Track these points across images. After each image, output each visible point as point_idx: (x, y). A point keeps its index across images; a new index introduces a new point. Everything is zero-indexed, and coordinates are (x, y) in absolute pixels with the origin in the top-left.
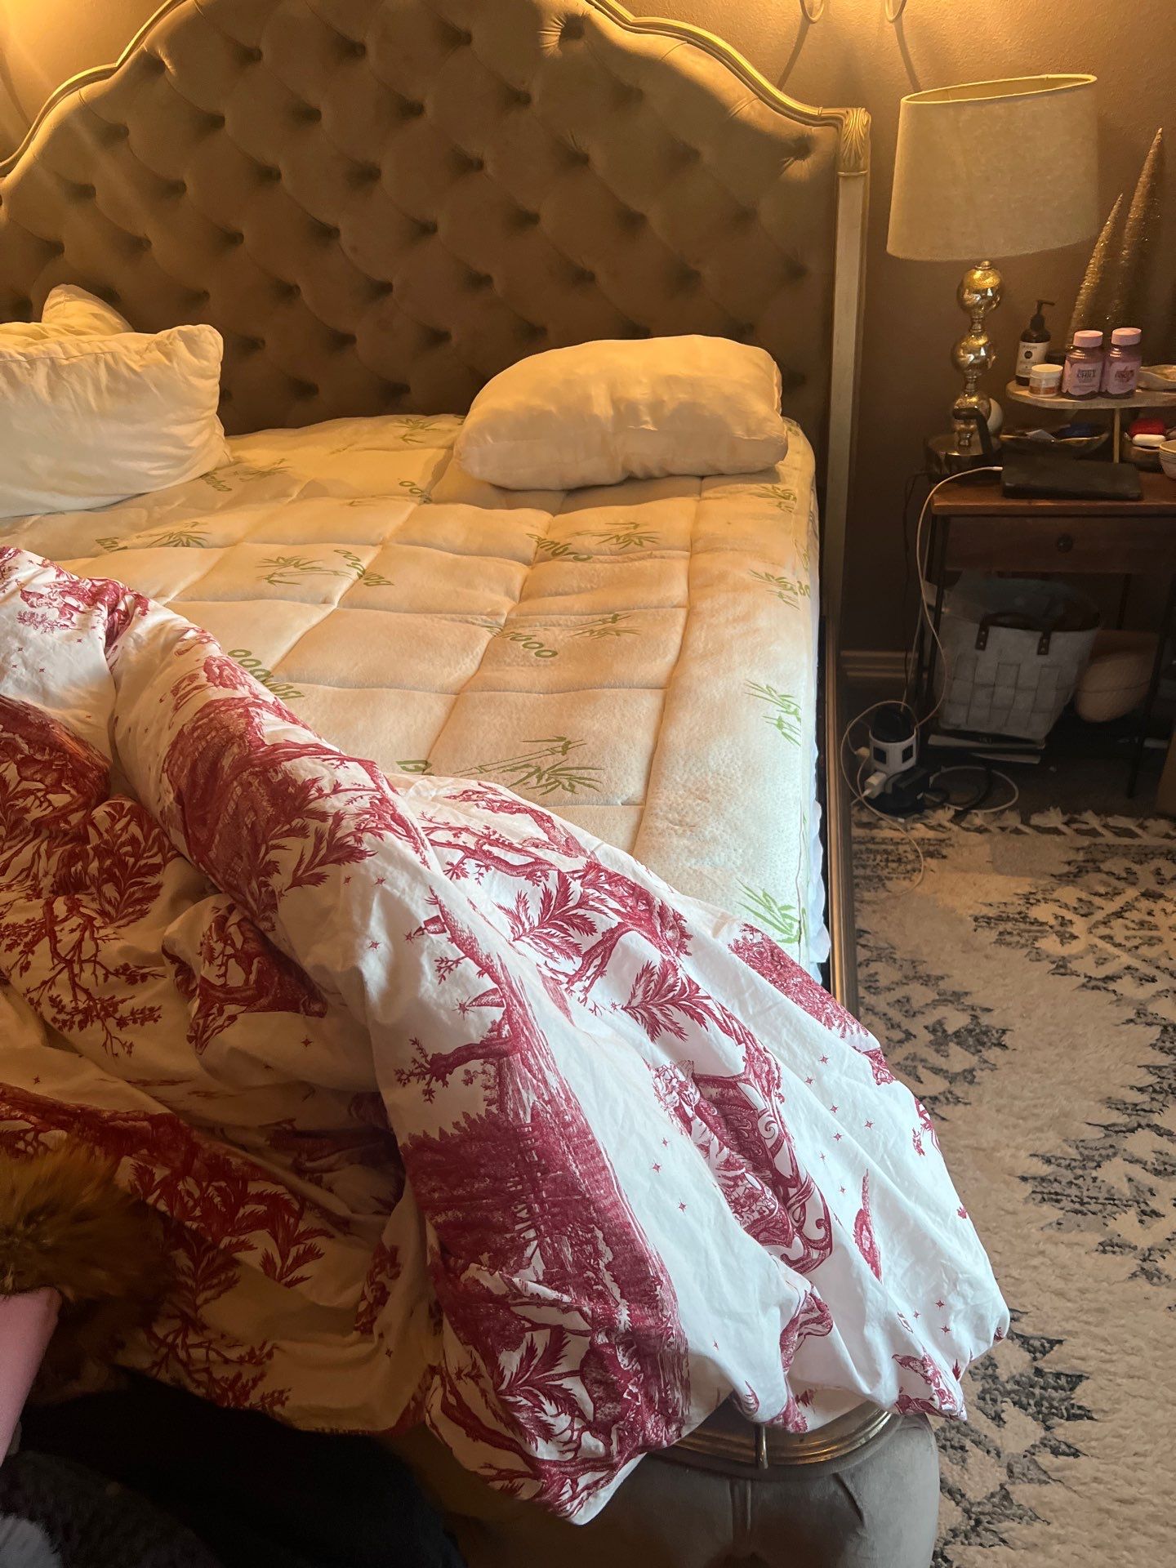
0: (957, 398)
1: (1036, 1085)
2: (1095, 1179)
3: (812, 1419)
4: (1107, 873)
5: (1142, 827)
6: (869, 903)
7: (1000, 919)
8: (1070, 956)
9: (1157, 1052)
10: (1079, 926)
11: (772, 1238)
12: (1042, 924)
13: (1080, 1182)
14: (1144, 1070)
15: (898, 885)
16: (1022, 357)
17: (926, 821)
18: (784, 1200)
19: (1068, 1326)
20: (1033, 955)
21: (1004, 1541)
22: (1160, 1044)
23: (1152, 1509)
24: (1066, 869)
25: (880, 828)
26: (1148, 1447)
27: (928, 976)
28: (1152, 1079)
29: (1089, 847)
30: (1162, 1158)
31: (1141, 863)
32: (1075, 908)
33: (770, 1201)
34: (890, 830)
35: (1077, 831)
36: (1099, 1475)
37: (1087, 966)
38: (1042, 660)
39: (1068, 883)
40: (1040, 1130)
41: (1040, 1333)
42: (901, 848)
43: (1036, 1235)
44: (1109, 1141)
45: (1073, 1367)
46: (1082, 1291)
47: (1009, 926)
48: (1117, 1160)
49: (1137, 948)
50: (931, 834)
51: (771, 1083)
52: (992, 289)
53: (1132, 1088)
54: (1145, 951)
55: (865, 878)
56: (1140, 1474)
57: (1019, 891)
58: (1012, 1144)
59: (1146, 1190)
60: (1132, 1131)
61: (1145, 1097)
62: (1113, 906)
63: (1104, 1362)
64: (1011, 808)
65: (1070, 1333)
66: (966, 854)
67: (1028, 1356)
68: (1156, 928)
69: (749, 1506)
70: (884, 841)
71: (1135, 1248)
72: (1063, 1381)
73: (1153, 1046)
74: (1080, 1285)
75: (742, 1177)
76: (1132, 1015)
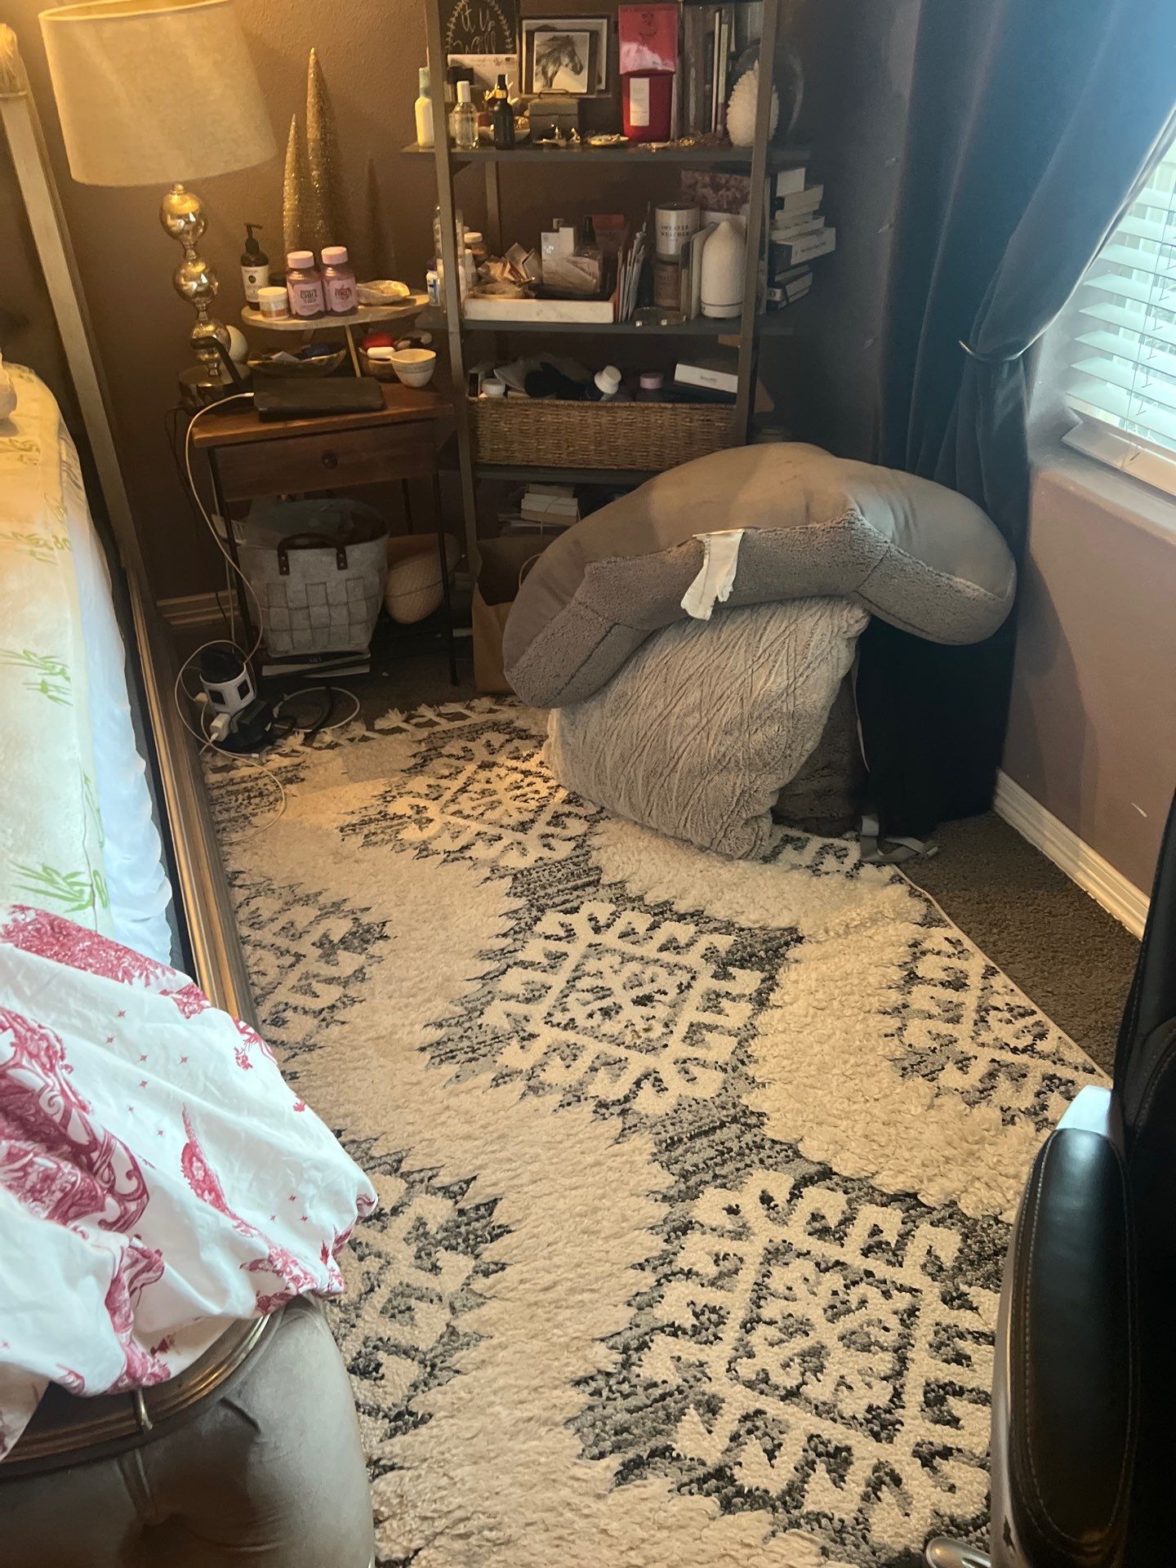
0: (193, 327)
1: (419, 962)
2: (480, 1026)
3: (175, 1363)
4: (448, 756)
5: (468, 708)
6: (238, 843)
7: (363, 823)
8: (429, 838)
9: (512, 898)
10: (433, 810)
11: (83, 1209)
12: (401, 817)
13: (469, 1033)
14: (504, 917)
15: (263, 819)
16: (247, 282)
17: (280, 750)
18: (89, 1168)
19: (478, 1162)
20: (398, 848)
21: (457, 1372)
22: (513, 891)
23: (569, 1283)
24: (413, 762)
25: (237, 768)
26: (558, 1234)
27: (307, 896)
28: (513, 923)
29: (429, 737)
30: (530, 987)
31: (473, 740)
32: (427, 795)
33: (71, 1174)
34: (246, 768)
35: (417, 725)
36: (525, 1276)
37: (446, 843)
38: (344, 574)
39: (416, 774)
40: (429, 1000)
41: (456, 1179)
42: (260, 783)
43: (440, 1093)
44: (487, 989)
45: (488, 1195)
46: (484, 1127)
47: (372, 827)
48: (497, 1002)
49: (482, 814)
50: (287, 762)
51: (52, 1057)
52: (194, 214)
53: (497, 936)
54: (489, 815)
55: (230, 821)
56: (556, 1260)
57: (376, 793)
58: (407, 1023)
59: (521, 1019)
60: (504, 973)
61: (509, 940)
62: (456, 784)
63: (514, 1178)
64: (355, 719)
65: (481, 1167)
66: (322, 772)
67: (450, 1203)
68: (495, 792)
69: (142, 1474)
70: (243, 780)
71: (521, 1072)
72: (482, 1210)
73: (508, 895)
74: (482, 1122)
75: (31, 1163)
76: (488, 874)
